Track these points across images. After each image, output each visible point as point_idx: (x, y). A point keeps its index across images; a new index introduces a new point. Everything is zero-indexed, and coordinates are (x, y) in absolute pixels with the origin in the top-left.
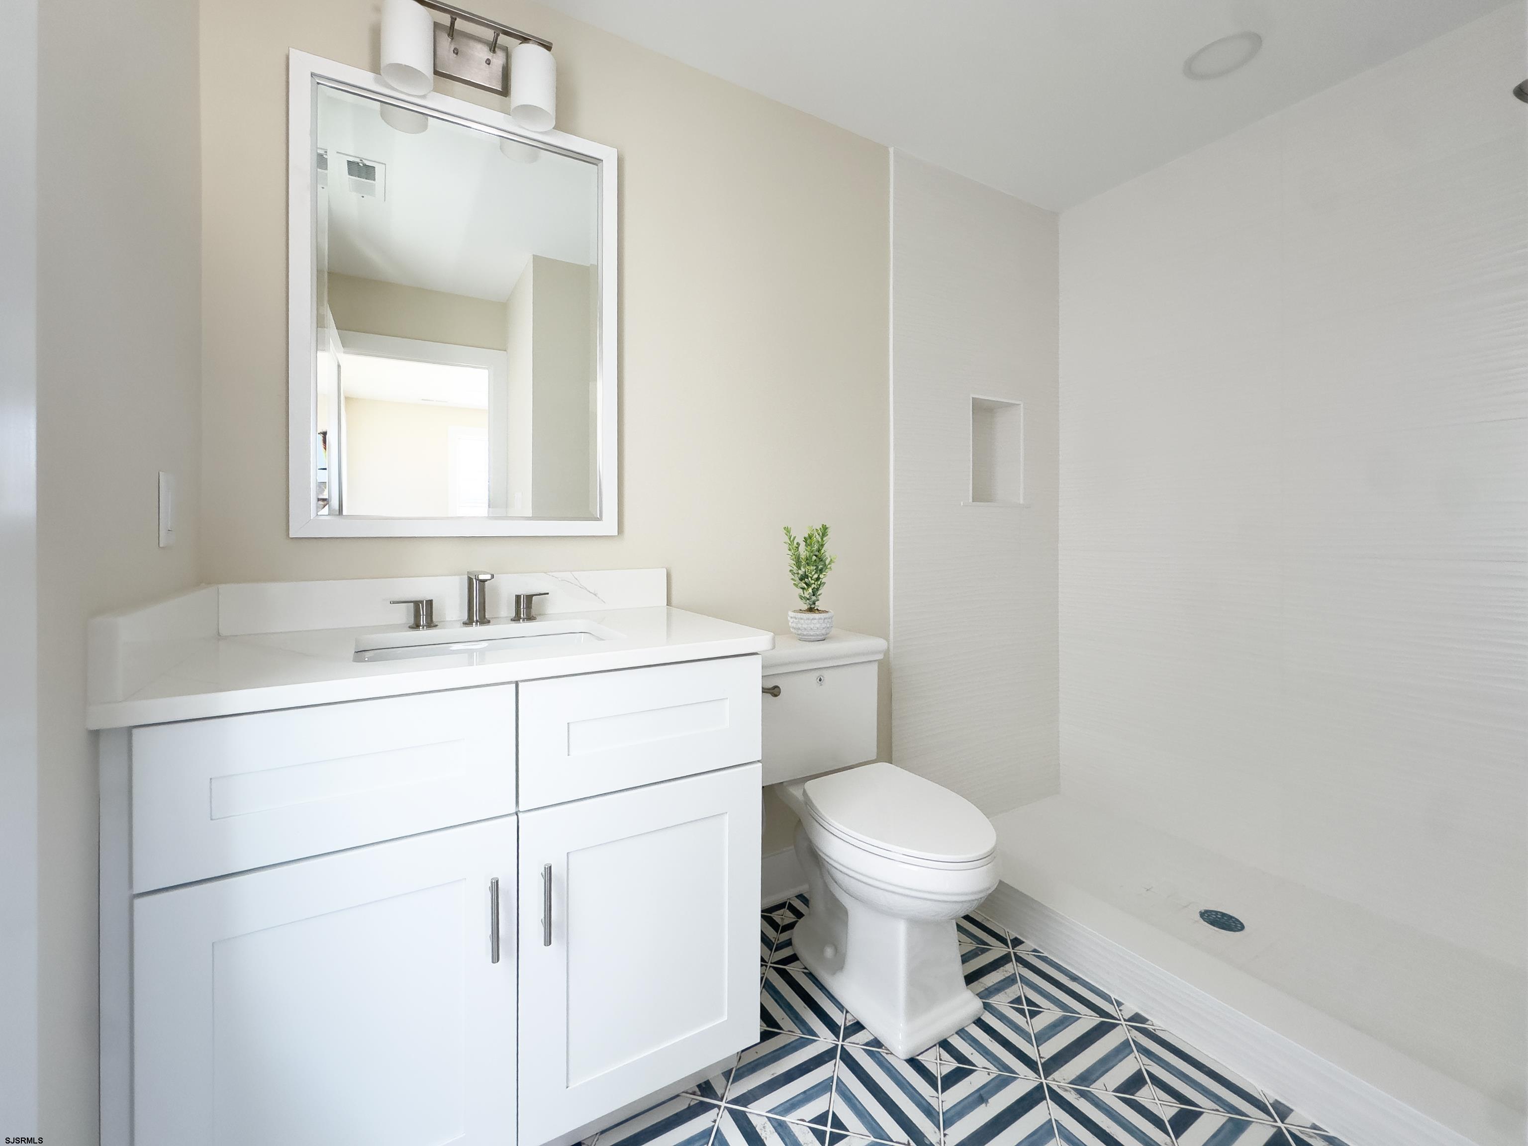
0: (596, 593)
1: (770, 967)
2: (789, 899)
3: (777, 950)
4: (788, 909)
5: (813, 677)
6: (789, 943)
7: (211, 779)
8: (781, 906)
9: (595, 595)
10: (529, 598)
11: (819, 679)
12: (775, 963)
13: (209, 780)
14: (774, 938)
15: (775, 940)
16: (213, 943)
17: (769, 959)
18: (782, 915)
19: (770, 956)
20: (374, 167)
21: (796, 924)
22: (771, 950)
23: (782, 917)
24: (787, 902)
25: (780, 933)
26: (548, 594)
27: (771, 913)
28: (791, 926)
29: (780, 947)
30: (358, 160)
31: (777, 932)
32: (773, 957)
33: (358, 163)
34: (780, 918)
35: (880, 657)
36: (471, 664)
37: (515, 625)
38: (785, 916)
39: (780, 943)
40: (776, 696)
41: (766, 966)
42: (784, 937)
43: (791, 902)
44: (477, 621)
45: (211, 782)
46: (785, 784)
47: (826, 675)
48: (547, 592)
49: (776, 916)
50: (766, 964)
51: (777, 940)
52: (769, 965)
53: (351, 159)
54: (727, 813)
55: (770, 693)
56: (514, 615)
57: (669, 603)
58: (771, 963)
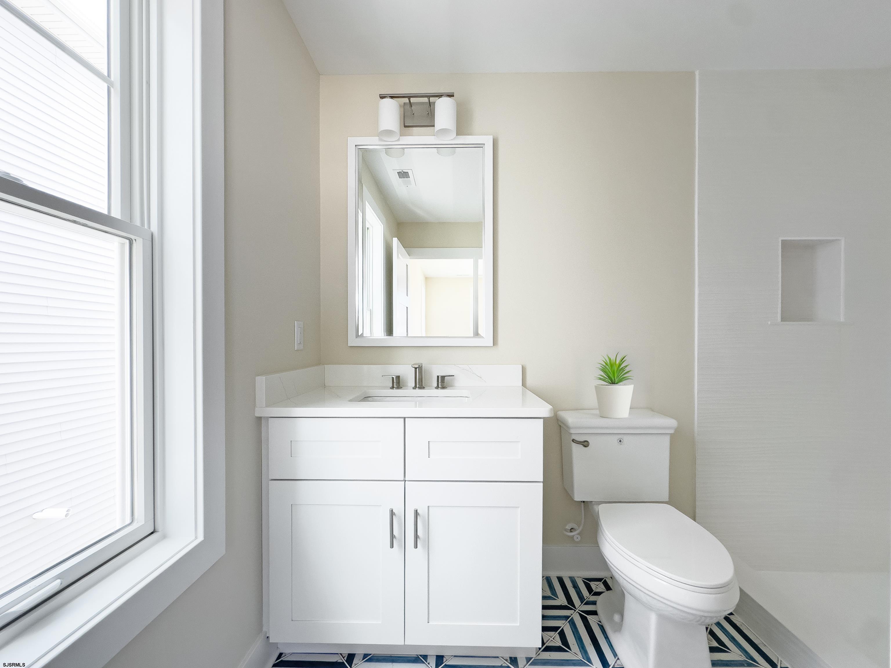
0: (481, 376)
1: (577, 612)
2: (606, 577)
3: (586, 604)
4: (602, 583)
5: (616, 438)
6: (594, 603)
7: (291, 441)
8: (599, 580)
9: (481, 378)
10: (443, 377)
11: (619, 440)
12: (580, 611)
13: (290, 441)
14: (586, 597)
15: (587, 598)
16: (292, 505)
17: (578, 608)
18: (597, 585)
19: (580, 606)
20: (408, 172)
21: (602, 593)
22: (582, 603)
23: (597, 586)
24: (603, 579)
25: (591, 596)
26: (454, 376)
27: (590, 582)
28: (598, 594)
29: (587, 603)
30: (401, 171)
31: (590, 594)
32: (581, 607)
33: (401, 172)
34: (596, 586)
35: (672, 431)
36: (416, 407)
37: (436, 390)
38: (599, 587)
39: (589, 601)
40: (585, 446)
41: (575, 611)
42: (593, 598)
43: (607, 580)
44: (419, 387)
45: (291, 442)
46: (593, 503)
47: (625, 439)
48: (453, 375)
49: (593, 585)
50: (576, 610)
51: (588, 598)
52: (577, 611)
53: (398, 171)
54: (519, 507)
55: (582, 445)
56: (436, 386)
57: (524, 384)
58: (579, 610)
